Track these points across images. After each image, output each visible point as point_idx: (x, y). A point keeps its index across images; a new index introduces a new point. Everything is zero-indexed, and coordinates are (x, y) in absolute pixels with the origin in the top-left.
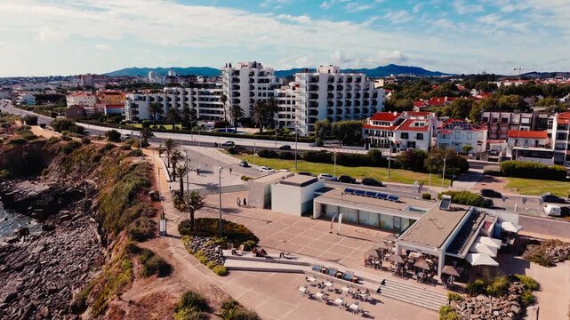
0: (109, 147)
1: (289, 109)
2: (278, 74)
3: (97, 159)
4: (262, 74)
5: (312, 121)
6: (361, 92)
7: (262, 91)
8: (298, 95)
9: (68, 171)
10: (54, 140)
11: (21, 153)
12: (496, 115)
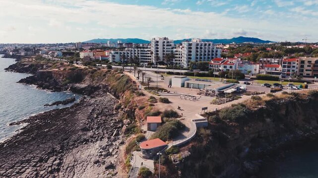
0: (109, 71)
1: (179, 58)
2: (175, 42)
3: (105, 75)
4: (168, 42)
5: (189, 62)
6: (210, 50)
7: (168, 50)
8: (183, 51)
9: (93, 80)
10: (86, 69)
11: (74, 74)
12: (265, 59)
